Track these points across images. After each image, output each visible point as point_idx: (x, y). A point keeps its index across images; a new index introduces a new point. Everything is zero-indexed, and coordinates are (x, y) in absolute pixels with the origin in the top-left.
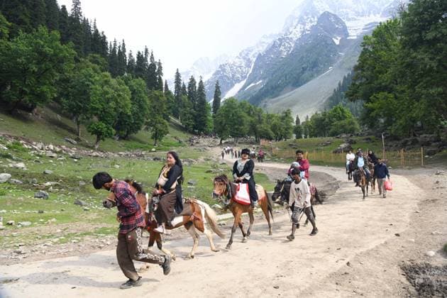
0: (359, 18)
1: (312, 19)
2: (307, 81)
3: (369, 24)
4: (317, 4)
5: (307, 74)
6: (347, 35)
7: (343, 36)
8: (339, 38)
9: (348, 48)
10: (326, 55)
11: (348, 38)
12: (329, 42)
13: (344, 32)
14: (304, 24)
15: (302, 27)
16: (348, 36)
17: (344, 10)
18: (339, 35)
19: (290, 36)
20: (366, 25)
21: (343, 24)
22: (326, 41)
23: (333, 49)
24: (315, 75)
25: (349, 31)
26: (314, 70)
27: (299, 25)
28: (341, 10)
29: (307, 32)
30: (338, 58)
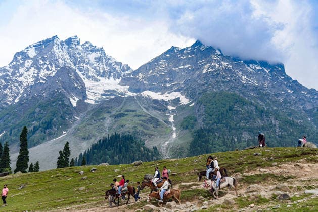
0: (98, 78)
1: (49, 66)
2: (38, 143)
3: (109, 91)
4: (57, 51)
5: (38, 134)
6: (85, 97)
7: (81, 98)
8: (77, 99)
9: (85, 113)
10: (61, 117)
11: (86, 101)
12: (66, 103)
13: (82, 93)
14: (39, 69)
15: (36, 71)
16: (87, 99)
17: (85, 66)
18: (77, 95)
19: (20, 79)
20: (106, 91)
21: (83, 84)
22: (63, 101)
23: (69, 111)
24: (47, 139)
25: (87, 92)
26: (47, 131)
27: (33, 68)
28: (82, 64)
29: (42, 81)
30: (73, 122)
